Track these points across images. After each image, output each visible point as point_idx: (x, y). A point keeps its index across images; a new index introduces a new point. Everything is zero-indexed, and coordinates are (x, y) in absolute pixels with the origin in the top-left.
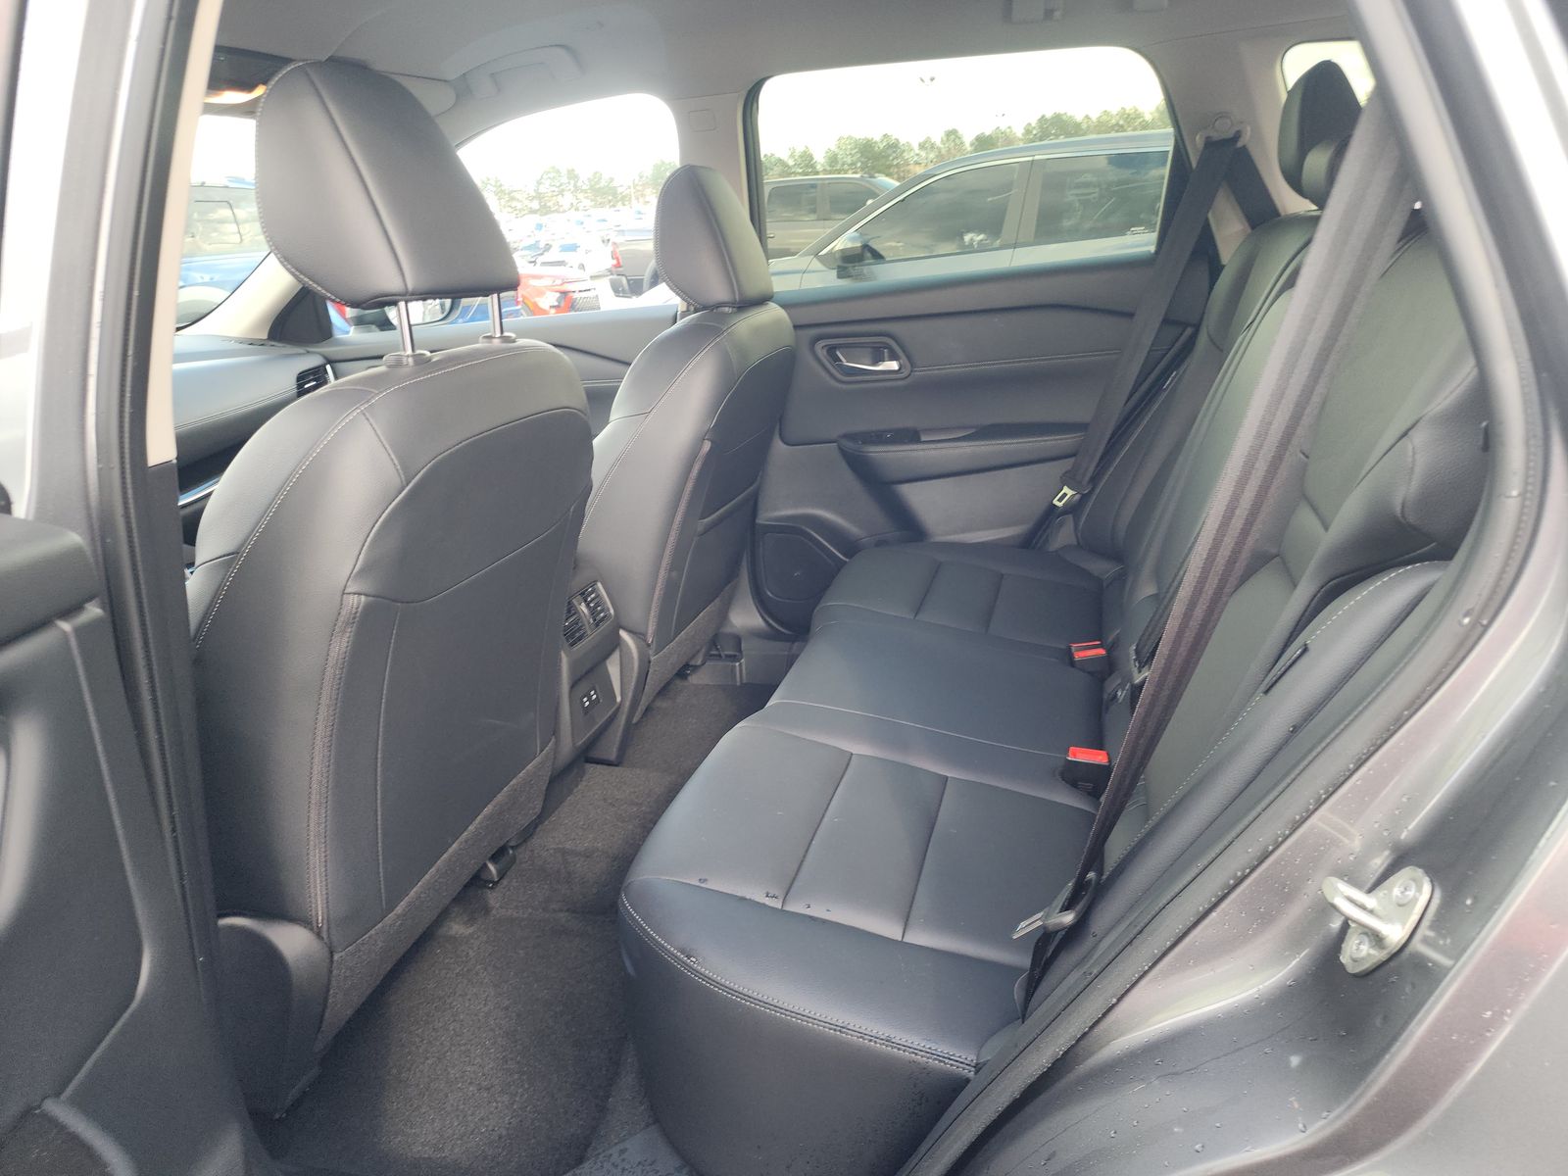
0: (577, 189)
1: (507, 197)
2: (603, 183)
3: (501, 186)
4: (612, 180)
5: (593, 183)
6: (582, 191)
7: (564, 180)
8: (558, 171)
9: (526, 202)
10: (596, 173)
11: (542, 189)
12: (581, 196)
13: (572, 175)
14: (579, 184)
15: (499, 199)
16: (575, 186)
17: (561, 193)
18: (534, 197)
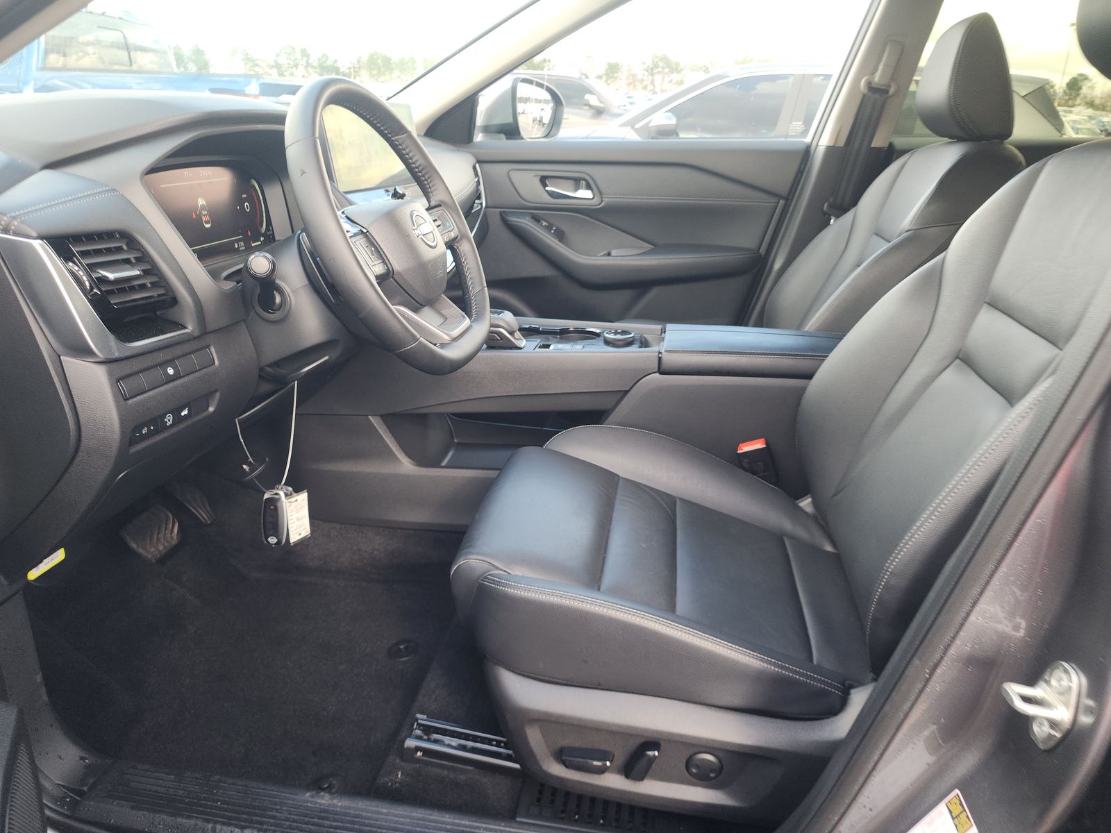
0: (308, 65)
1: (251, 64)
2: (329, 63)
3: (247, 54)
4: (336, 61)
5: (321, 62)
6: (313, 67)
7: (299, 56)
8: (293, 48)
9: (267, 69)
10: (325, 55)
11: (280, 61)
12: (311, 70)
13: (305, 53)
14: (310, 62)
15: (246, 64)
16: (307, 62)
17: (296, 66)
18: (273, 66)
